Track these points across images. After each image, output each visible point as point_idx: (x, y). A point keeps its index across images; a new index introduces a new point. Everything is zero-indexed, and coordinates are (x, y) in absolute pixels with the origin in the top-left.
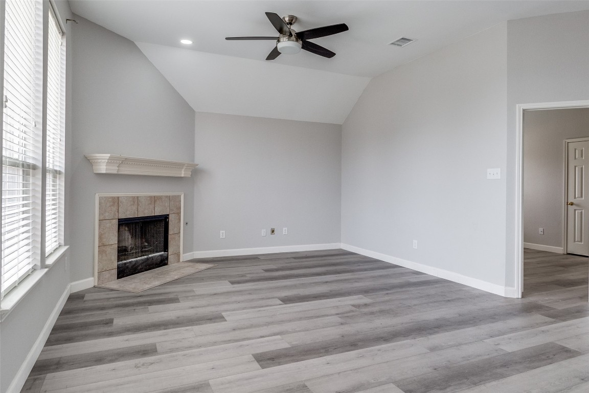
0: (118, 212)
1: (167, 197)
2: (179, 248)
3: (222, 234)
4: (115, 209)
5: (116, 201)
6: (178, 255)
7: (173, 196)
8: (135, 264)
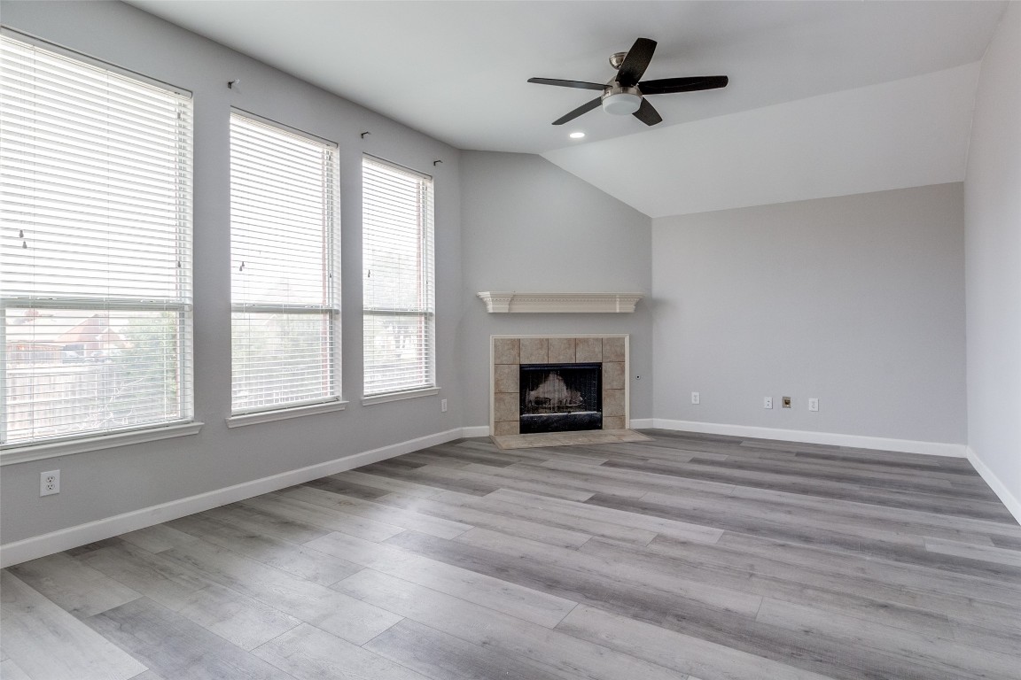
0: (519, 356)
1: (597, 340)
2: (624, 409)
3: (695, 397)
4: (515, 352)
5: (517, 344)
6: (622, 419)
7: (609, 339)
8: (546, 420)
